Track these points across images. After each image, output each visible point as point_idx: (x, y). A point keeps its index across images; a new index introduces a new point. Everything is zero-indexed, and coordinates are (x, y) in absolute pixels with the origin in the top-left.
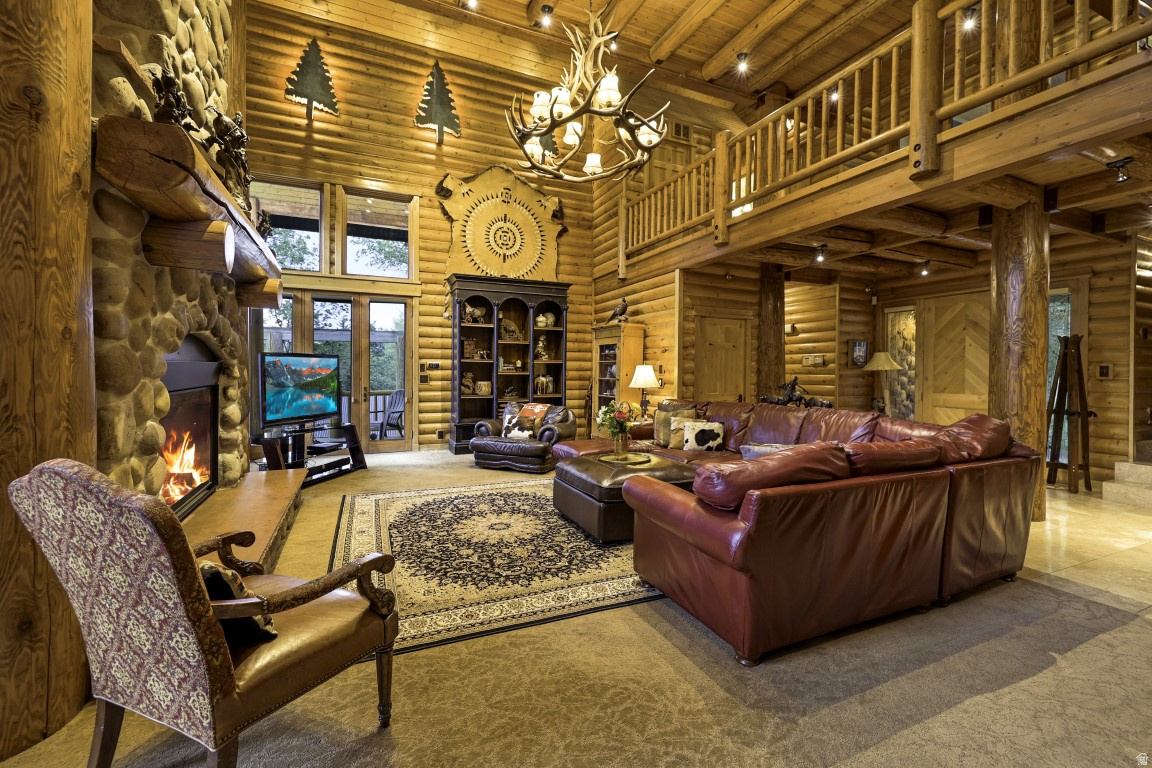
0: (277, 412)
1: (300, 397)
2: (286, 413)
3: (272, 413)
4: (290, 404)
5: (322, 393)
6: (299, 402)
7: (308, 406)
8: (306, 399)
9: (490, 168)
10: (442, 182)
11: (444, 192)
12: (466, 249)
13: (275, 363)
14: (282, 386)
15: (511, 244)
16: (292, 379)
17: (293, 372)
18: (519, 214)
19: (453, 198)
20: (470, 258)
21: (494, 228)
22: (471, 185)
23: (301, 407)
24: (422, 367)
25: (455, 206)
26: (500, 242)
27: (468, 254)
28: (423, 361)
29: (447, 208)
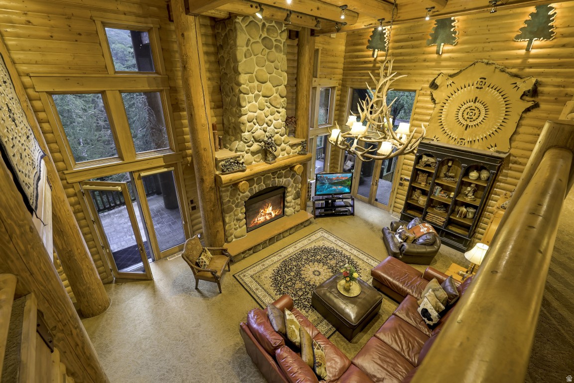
0: (321, 191)
1: (331, 187)
2: (325, 192)
3: (319, 192)
4: (327, 189)
5: (342, 186)
6: (331, 189)
7: (335, 190)
8: (334, 188)
9: (474, 64)
10: (435, 79)
11: (434, 86)
12: (440, 121)
13: (321, 177)
14: (323, 184)
15: (474, 118)
16: (328, 181)
17: (328, 179)
18: (490, 95)
19: (439, 89)
20: (442, 126)
21: (464, 107)
22: (455, 79)
23: (332, 190)
24: (401, 179)
25: (439, 95)
26: (466, 117)
27: (441, 124)
28: (403, 176)
29: (434, 97)
